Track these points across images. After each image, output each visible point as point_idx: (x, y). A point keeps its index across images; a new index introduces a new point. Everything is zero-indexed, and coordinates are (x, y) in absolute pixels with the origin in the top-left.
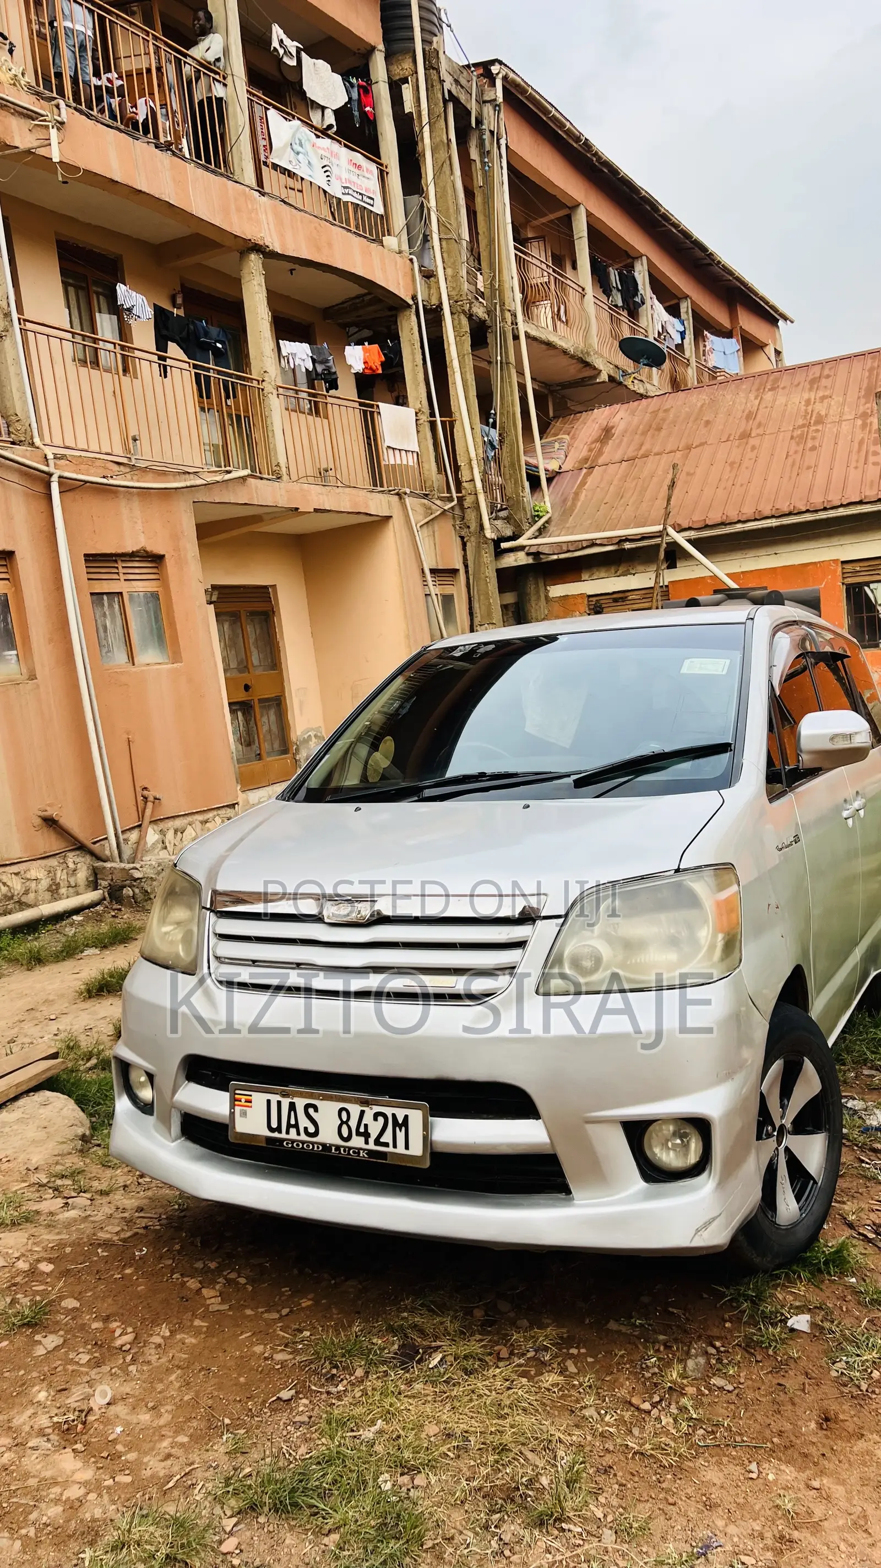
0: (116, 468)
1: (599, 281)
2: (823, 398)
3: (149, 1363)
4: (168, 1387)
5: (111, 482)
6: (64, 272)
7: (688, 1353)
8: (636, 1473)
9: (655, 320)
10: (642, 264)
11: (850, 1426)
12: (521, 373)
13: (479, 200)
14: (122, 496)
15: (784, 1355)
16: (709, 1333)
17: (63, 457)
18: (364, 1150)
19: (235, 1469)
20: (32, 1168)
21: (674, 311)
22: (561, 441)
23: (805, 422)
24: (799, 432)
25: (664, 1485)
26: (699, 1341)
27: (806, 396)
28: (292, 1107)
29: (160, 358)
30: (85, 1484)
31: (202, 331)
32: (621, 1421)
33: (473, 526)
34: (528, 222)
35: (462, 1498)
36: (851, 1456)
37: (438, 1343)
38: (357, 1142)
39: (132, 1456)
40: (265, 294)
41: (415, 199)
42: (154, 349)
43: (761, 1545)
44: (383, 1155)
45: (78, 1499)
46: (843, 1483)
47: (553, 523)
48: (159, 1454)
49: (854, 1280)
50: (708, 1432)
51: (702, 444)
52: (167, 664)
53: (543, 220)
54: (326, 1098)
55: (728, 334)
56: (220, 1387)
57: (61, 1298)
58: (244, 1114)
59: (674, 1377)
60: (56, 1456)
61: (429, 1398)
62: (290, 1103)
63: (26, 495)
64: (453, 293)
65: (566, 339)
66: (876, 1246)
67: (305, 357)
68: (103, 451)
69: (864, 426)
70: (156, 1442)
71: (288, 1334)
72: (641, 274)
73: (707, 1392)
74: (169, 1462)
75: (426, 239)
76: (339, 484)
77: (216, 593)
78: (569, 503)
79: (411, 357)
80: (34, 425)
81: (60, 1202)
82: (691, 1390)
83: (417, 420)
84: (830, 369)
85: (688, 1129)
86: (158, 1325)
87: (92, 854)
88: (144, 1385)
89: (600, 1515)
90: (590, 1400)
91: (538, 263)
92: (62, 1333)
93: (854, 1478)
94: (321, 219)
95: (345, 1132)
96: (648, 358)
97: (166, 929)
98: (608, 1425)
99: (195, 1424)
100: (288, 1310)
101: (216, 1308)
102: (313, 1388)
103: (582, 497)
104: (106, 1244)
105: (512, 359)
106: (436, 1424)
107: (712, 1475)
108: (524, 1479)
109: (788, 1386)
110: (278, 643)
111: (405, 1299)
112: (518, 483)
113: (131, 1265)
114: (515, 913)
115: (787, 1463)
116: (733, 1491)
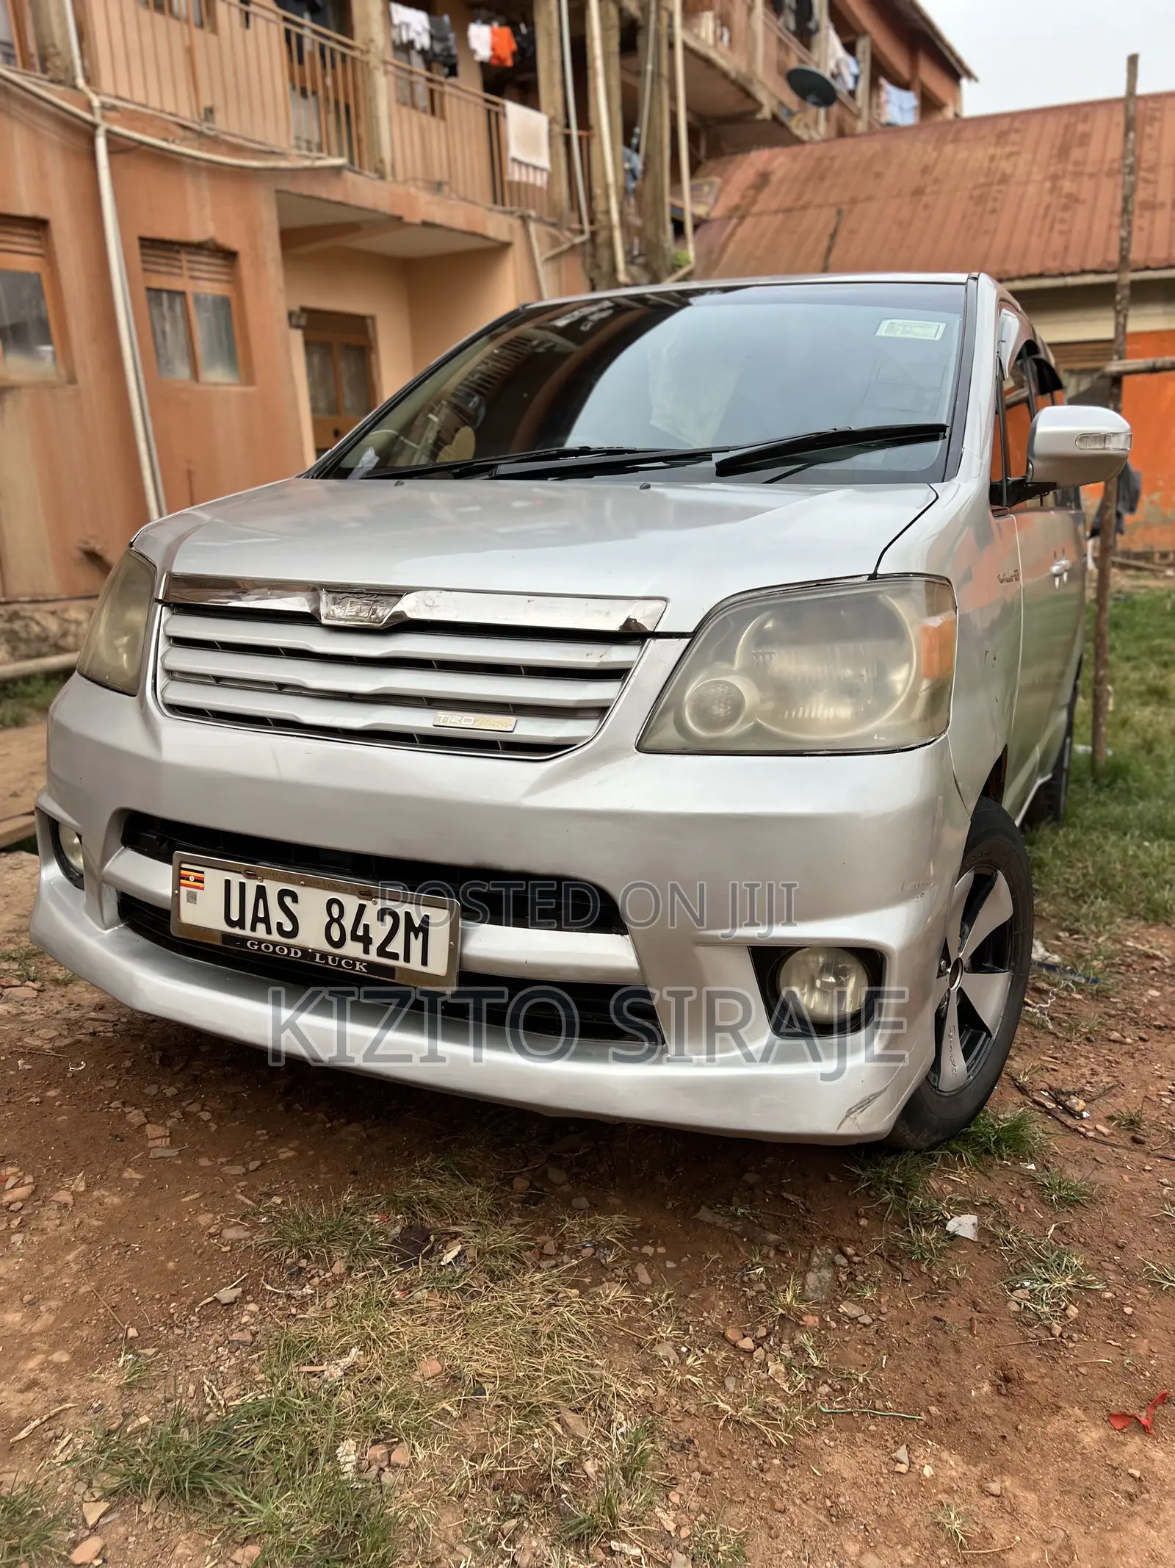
0: (180, 132)
2: (1010, 155)
3: (43, 1231)
4: (60, 1272)
5: (172, 147)
7: (808, 1262)
8: (726, 1453)
9: (829, 55)
11: (1042, 1394)
12: (673, 98)
14: (187, 170)
15: (942, 1273)
16: (838, 1233)
17: (113, 108)
18: (362, 961)
19: (126, 1416)
21: (850, 48)
22: (712, 184)
23: (987, 180)
24: (980, 192)
25: (769, 1477)
26: (824, 1244)
27: (991, 151)
28: (261, 892)
32: (710, 1365)
33: (605, 267)
35: (461, 1491)
36: (1043, 1442)
37: (457, 1229)
38: (352, 949)
44: (390, 971)
46: (1032, 1486)
47: (695, 276)
48: (19, 1380)
49: (1032, 1167)
50: (835, 1391)
51: (869, 199)
52: (237, 385)
54: (309, 884)
55: (906, 86)
56: (136, 1276)
58: (192, 898)
59: (789, 1300)
61: (434, 1315)
62: (258, 887)
65: (728, 61)
66: (1057, 1119)
67: (420, 29)
68: (167, 110)
69: (1052, 190)
71: (250, 1199)
73: (833, 1324)
74: (30, 1395)
76: (454, 196)
77: (306, 316)
79: (546, 52)
80: (78, 63)
82: (811, 1320)
83: (549, 130)
85: (851, 964)
86: (71, 1175)
88: (27, 1265)
89: (671, 1526)
90: (667, 1330)
93: (1049, 1479)
95: (336, 935)
96: (817, 95)
98: (690, 1371)
99: (84, 1334)
100: (257, 1163)
101: (159, 1153)
102: (269, 1287)
103: (730, 249)
104: (33, 1054)
105: (665, 70)
106: (438, 1359)
107: (840, 1462)
108: (560, 1462)
109: (948, 1321)
110: (374, 385)
111: (422, 1157)
112: (659, 224)
113: (58, 1084)
114: (614, 625)
115: (951, 1447)
116: (872, 1492)
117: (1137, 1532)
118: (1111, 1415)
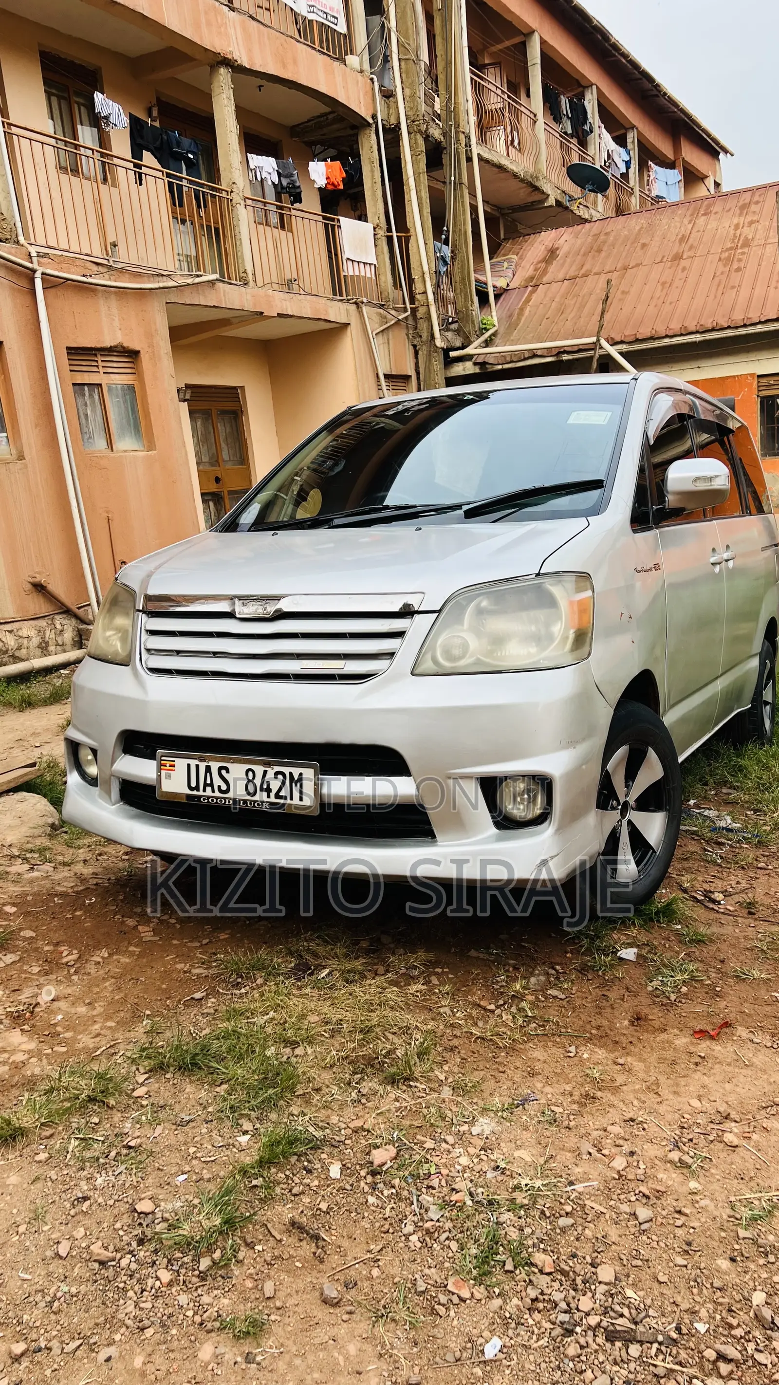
0: (95, 268)
1: (550, 109)
2: (751, 223)
3: (89, 974)
4: (102, 990)
5: (90, 280)
6: (46, 81)
7: (532, 973)
8: (476, 1051)
9: (602, 149)
10: (592, 93)
11: (657, 1024)
12: (473, 195)
13: (438, 22)
14: (100, 295)
15: (611, 975)
16: (553, 960)
17: (46, 255)
18: (266, 802)
19: (151, 1043)
20: (7, 845)
21: (621, 141)
22: (509, 261)
23: (732, 245)
24: (727, 254)
25: (497, 1060)
26: (543, 965)
27: (735, 221)
28: (208, 769)
29: (137, 166)
30: (29, 1052)
31: (174, 142)
32: (470, 1016)
33: (425, 335)
34: (485, 48)
35: (332, 1063)
36: (653, 1043)
37: (328, 963)
38: (261, 796)
39: (68, 1035)
40: (233, 108)
41: (376, 19)
42: (129, 157)
43: (569, 1100)
45: (22, 1062)
46: (644, 1061)
47: (499, 336)
48: (91, 1033)
49: (679, 927)
50: (539, 1026)
51: (638, 265)
52: (142, 451)
53: (500, 47)
54: (235, 761)
55: (671, 165)
56: (145, 991)
57: (21, 929)
58: (169, 777)
59: (518, 988)
60: (7, 1033)
61: (314, 998)
62: (206, 766)
63: (12, 289)
64: (410, 113)
65: (517, 164)
66: (702, 904)
67: (271, 170)
68: (84, 252)
70: (89, 1026)
71: (205, 956)
72: (590, 104)
73: (543, 999)
74: (98, 1039)
75: (387, 59)
76: (302, 292)
77: (189, 391)
78: (515, 317)
79: (370, 174)
80: (19, 225)
81: (27, 867)
82: (530, 997)
83: (375, 235)
84: (760, 195)
85: (535, 785)
86: (99, 949)
87: (76, 617)
88: (83, 988)
89: (443, 1078)
90: (446, 1002)
91: (494, 89)
92: (19, 953)
93: (653, 1058)
94: (287, 36)
95: (251, 790)
96: (593, 184)
97: (109, 633)
98: (458, 1019)
99: (121, 1015)
100: (207, 941)
101: (149, 939)
102: (221, 991)
103: (527, 312)
104: (62, 895)
105: (465, 180)
106: (317, 1015)
107: (538, 1054)
108: (383, 1052)
109: (610, 996)
110: (246, 440)
111: (306, 932)
112: (467, 298)
113: (81, 909)
114: (396, 608)
115: (601, 1047)
116: (553, 1065)
117: (697, 1077)
118: (695, 1032)
